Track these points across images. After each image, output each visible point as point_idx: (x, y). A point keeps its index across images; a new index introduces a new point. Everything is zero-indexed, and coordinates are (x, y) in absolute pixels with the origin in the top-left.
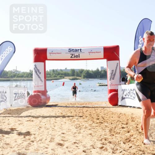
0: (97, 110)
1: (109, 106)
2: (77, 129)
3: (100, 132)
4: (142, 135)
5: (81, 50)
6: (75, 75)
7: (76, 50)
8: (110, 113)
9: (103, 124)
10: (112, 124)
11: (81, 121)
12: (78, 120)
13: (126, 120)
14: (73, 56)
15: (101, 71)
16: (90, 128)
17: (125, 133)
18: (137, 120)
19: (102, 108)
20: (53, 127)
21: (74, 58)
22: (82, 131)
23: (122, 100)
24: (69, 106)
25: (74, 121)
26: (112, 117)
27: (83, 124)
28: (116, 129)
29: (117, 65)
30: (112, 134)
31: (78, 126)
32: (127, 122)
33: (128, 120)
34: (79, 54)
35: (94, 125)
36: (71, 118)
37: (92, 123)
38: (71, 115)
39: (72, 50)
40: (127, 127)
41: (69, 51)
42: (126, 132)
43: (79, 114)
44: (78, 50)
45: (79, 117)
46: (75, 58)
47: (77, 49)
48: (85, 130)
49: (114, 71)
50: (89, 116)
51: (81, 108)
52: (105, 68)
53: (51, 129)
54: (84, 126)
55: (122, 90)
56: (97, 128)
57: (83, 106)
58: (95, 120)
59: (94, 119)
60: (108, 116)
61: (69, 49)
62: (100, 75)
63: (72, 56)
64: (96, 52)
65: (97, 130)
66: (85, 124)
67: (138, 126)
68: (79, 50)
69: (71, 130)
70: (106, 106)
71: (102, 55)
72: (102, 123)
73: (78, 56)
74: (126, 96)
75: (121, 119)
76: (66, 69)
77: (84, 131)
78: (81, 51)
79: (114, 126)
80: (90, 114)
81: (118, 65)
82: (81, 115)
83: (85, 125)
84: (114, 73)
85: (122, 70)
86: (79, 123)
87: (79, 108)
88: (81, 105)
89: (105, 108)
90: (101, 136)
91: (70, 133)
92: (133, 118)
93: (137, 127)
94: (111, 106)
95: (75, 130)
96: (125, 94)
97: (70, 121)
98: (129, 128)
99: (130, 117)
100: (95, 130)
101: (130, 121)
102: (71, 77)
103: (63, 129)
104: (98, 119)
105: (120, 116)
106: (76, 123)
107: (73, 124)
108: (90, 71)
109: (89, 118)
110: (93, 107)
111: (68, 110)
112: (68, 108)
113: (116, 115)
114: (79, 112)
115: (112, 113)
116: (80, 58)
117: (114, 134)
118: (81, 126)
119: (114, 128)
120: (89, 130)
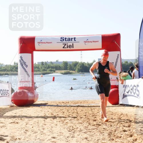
0: (93, 110)
2: (70, 133)
3: (97, 136)
5: (76, 39)
6: (68, 69)
7: (70, 39)
8: (109, 113)
9: (101, 127)
10: (111, 126)
11: (75, 123)
12: (71, 122)
14: (66, 46)
16: (85, 131)
17: (127, 138)
20: (42, 130)
21: (67, 49)
22: (76, 135)
23: (123, 98)
24: (61, 105)
25: (66, 123)
27: (78, 126)
28: (116, 132)
29: (118, 57)
31: (71, 128)
34: (73, 44)
35: (90, 127)
36: (63, 119)
37: (88, 125)
38: (63, 116)
39: (65, 39)
40: (130, 130)
41: (61, 40)
42: (128, 136)
43: (73, 114)
44: (72, 39)
45: (73, 118)
46: (69, 49)
47: (71, 37)
48: (79, 133)
49: (114, 64)
50: (84, 117)
51: (75, 108)
53: (39, 132)
54: (79, 129)
56: (93, 131)
57: (77, 105)
58: (91, 122)
61: (61, 38)
63: (64, 46)
64: (93, 42)
66: (80, 127)
68: (73, 39)
69: (63, 133)
71: (100, 45)
72: (100, 125)
73: (71, 46)
74: (128, 92)
76: (57, 61)
77: (79, 135)
78: (75, 40)
79: (113, 129)
80: (85, 114)
82: (75, 116)
85: (124, 63)
86: (72, 125)
87: (72, 108)
88: (75, 103)
90: (98, 140)
91: (62, 137)
94: (110, 105)
95: (67, 134)
96: (128, 91)
97: (62, 123)
98: (131, 131)
100: (92, 133)
102: (63, 71)
103: (54, 132)
104: (95, 120)
105: (121, 116)
106: (69, 125)
107: (66, 126)
108: (86, 64)
109: (85, 120)
110: (89, 107)
111: (59, 109)
112: (59, 107)
113: (116, 115)
114: (73, 112)
115: (111, 113)
116: (74, 49)
117: (114, 138)
118: (75, 129)
119: (114, 131)
120: (84, 133)
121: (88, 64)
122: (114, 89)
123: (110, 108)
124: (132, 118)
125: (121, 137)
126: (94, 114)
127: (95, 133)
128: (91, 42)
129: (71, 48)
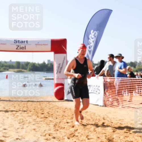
0: (42, 105)
1: (54, 100)
2: (20, 124)
3: (44, 127)
4: (86, 130)
5: (28, 42)
6: (20, 68)
7: (22, 42)
8: (55, 107)
9: (47, 119)
10: (57, 118)
11: (25, 116)
12: (21, 115)
13: (71, 115)
14: (19, 48)
15: (48, 64)
16: (34, 123)
17: (70, 128)
19: (48, 103)
21: (20, 50)
22: (25, 126)
23: (68, 94)
24: (12, 100)
25: (17, 116)
26: (57, 112)
28: (61, 124)
29: (64, 59)
30: (57, 129)
31: (21, 121)
32: (72, 117)
34: (25, 46)
35: (38, 120)
36: (14, 112)
37: (36, 117)
39: (18, 42)
40: (72, 122)
41: (15, 42)
42: (71, 127)
43: (23, 108)
44: (24, 41)
45: (23, 112)
47: (23, 40)
48: (29, 125)
49: (61, 65)
50: (33, 111)
51: (26, 103)
52: (51, 62)
54: (28, 122)
55: (68, 84)
56: (41, 122)
57: (27, 100)
58: (40, 115)
59: (39, 114)
60: (53, 111)
61: (15, 40)
62: (47, 68)
63: (17, 48)
64: (44, 45)
65: (41, 125)
68: (26, 42)
69: (13, 125)
70: (51, 100)
71: (49, 47)
73: (24, 48)
75: (66, 114)
76: (11, 61)
77: (27, 127)
78: (27, 43)
79: (58, 121)
80: (34, 108)
81: (66, 58)
82: (25, 110)
83: (29, 120)
86: (22, 117)
87: (23, 102)
89: (51, 103)
90: (45, 131)
91: (12, 128)
94: (57, 100)
95: (17, 126)
97: (13, 116)
100: (39, 125)
102: (16, 70)
103: (5, 124)
104: (43, 114)
105: (65, 110)
106: (19, 118)
107: (16, 119)
108: (36, 64)
109: (34, 113)
110: (38, 102)
111: (11, 104)
112: (11, 102)
113: (61, 109)
114: (23, 106)
115: (57, 107)
116: (26, 50)
117: (59, 129)
118: (24, 121)
119: (58, 123)
120: (33, 125)
121: (39, 64)
122: (60, 87)
123: (56, 103)
125: (64, 128)
126: (42, 108)
127: (42, 125)
128: (41, 45)
129: (23, 49)
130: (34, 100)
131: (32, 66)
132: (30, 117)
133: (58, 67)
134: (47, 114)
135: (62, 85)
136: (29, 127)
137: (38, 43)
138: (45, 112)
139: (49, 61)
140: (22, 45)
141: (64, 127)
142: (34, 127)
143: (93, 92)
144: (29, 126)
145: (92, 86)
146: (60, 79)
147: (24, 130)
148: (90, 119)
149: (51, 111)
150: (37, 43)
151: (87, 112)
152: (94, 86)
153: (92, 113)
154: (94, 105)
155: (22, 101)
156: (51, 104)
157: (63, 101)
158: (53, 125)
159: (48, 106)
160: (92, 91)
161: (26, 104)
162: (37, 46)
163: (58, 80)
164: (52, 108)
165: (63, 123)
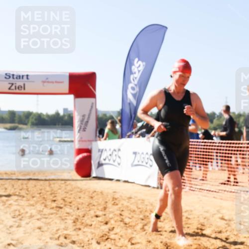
0: (52, 186)
1: (75, 178)
2: (14, 219)
3: (56, 224)
4: (128, 229)
5: (29, 77)
6: (16, 121)
7: (19, 77)
8: (76, 190)
9: (62, 210)
10: (78, 209)
11: (23, 206)
12: (17, 203)
13: (103, 203)
15: (64, 116)
16: (39, 217)
17: (101, 226)
18: (121, 203)
19: (63, 182)
22: (23, 223)
23: (98, 168)
24: (2, 178)
25: (10, 205)
26: (80, 198)
28: (85, 218)
29: (92, 107)
30: (78, 227)
31: (17, 213)
32: (105, 206)
33: (106, 202)
35: (47, 211)
37: (43, 207)
40: (105, 215)
42: (102, 224)
43: (20, 191)
44: (23, 76)
46: (17, 91)
47: (21, 74)
48: (29, 220)
49: (86, 117)
50: (38, 195)
51: (25, 182)
52: (70, 111)
54: (28, 215)
55: (99, 150)
56: (51, 216)
57: (28, 177)
58: (49, 203)
59: (48, 201)
60: (72, 196)
62: (62, 121)
64: (56, 82)
65: (51, 220)
66: (31, 210)
67: (123, 213)
69: (3, 221)
70: (70, 178)
71: (66, 86)
72: (61, 208)
73: (21, 87)
74: (105, 160)
75: (94, 202)
77: (27, 224)
78: (27, 78)
79: (81, 214)
80: (40, 192)
82: (24, 194)
83: (31, 212)
84: (86, 120)
85: (100, 115)
86: (18, 208)
87: (20, 181)
88: (25, 175)
89: (68, 182)
90: (57, 230)
92: (116, 199)
93: (121, 215)
94: (79, 177)
95: (10, 222)
96: (105, 158)
97: (3, 205)
98: (107, 215)
99: (110, 198)
100: (48, 221)
101: (110, 205)
102: (8, 125)
104: (55, 201)
105: (94, 195)
106: (14, 208)
107: (8, 209)
108: (44, 115)
109: (39, 200)
110: (46, 180)
113: (87, 193)
114: (21, 188)
115: (79, 190)
116: (26, 91)
117: (81, 227)
118: (22, 213)
119: (81, 216)
120: (37, 221)
121: (48, 116)
122: (85, 154)
123: (78, 182)
124: (109, 196)
125: (91, 225)
126: (53, 191)
127: (53, 221)
128: (53, 82)
129: (21, 90)
130: (39, 177)
131: (36, 120)
132: (32, 207)
133: (82, 121)
134: (62, 201)
135: (89, 151)
136: (30, 224)
137: (47, 79)
138: (59, 198)
139: (65, 110)
140: (19, 83)
141: (90, 223)
142: (39, 224)
143: (140, 163)
144: (30, 222)
145: (139, 153)
146: (85, 141)
147: (21, 229)
148: (136, 209)
149: (69, 196)
150: (44, 79)
151: (131, 198)
152: (143, 153)
153: (139, 200)
154: (142, 185)
155: (19, 179)
156: (70, 184)
157: (90, 180)
158: (73, 221)
159: (63, 189)
160: (139, 161)
161: (26, 184)
162: (45, 84)
163: (81, 142)
164: (71, 191)
165: (90, 216)
